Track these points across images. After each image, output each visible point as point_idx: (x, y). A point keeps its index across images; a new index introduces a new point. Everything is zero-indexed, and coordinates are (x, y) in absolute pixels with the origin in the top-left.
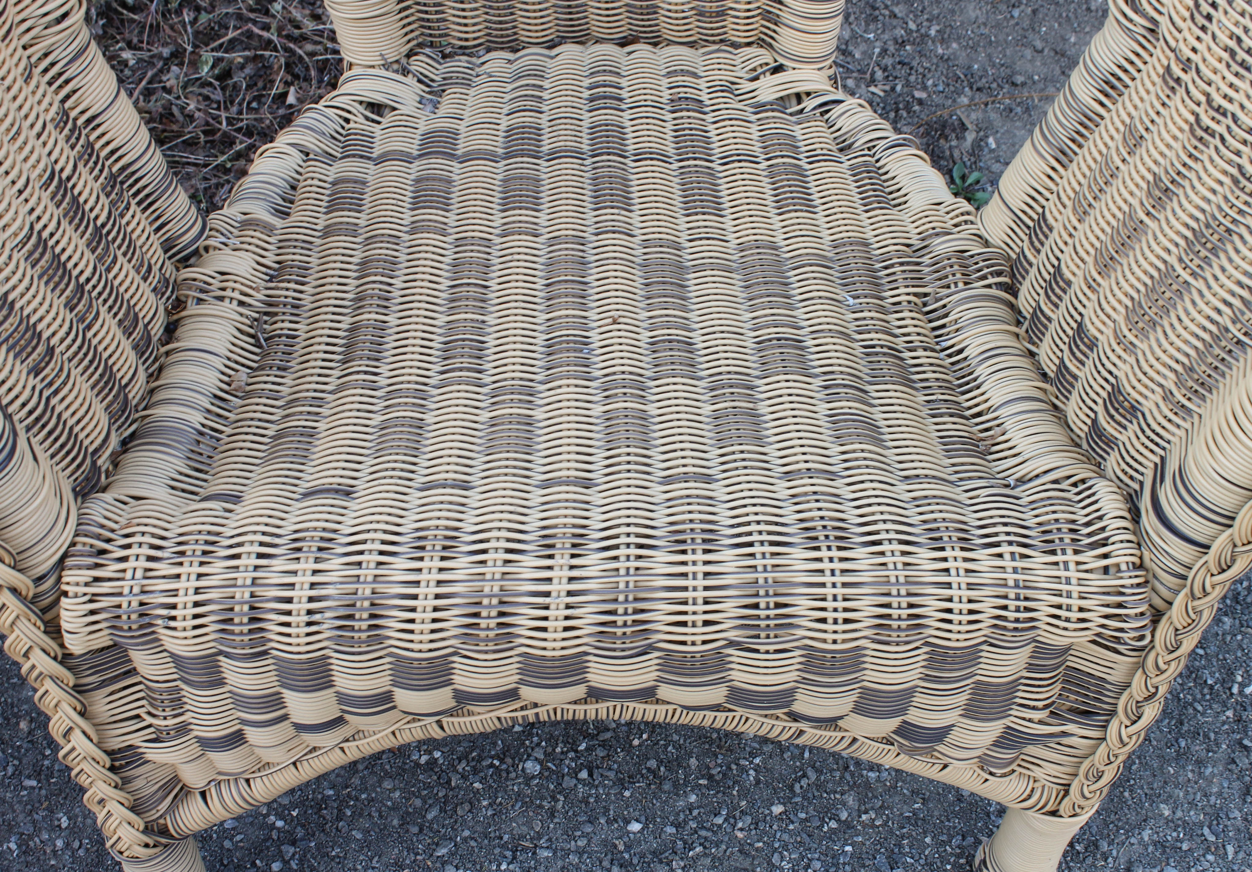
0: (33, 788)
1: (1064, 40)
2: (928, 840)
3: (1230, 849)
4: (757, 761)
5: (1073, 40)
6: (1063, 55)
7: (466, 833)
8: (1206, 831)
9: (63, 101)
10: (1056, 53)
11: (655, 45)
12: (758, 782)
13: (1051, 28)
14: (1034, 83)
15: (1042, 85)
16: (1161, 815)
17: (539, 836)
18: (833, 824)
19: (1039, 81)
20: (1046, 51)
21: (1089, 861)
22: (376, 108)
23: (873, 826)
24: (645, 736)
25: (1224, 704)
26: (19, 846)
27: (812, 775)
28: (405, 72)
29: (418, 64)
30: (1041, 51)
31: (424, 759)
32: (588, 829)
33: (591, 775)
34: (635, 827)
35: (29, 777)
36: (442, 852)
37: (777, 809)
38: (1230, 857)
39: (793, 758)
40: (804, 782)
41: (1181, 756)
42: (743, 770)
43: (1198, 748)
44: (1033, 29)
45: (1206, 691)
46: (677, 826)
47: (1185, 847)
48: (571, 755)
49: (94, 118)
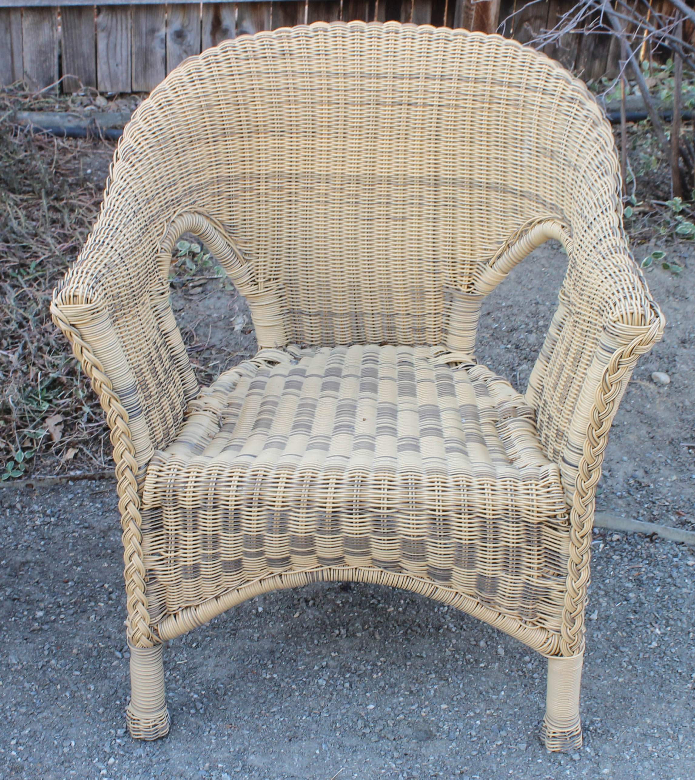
0: (77, 676)
1: (644, 407)
2: (520, 722)
3: (681, 737)
4: (436, 687)
5: (648, 406)
6: (642, 414)
7: (287, 704)
8: (669, 729)
9: (159, 324)
10: (639, 412)
11: (395, 345)
12: (435, 696)
13: (637, 401)
14: (624, 425)
15: (628, 427)
16: (646, 722)
17: (323, 708)
18: (472, 714)
19: (627, 425)
20: (632, 412)
21: (604, 737)
22: (271, 363)
23: (492, 715)
24: (380, 674)
25: (687, 682)
26: (70, 695)
27: (463, 695)
28: (284, 350)
29: (291, 348)
30: (631, 411)
31: (268, 677)
32: (348, 706)
33: (351, 685)
34: (371, 707)
35: (76, 670)
36: (274, 709)
37: (444, 706)
38: (681, 741)
39: (454, 687)
40: (459, 697)
41: (660, 700)
42: (429, 690)
43: (670, 697)
44: (627, 402)
45: (677, 675)
46: (393, 709)
47: (657, 735)
48: (342, 678)
49: (167, 333)
